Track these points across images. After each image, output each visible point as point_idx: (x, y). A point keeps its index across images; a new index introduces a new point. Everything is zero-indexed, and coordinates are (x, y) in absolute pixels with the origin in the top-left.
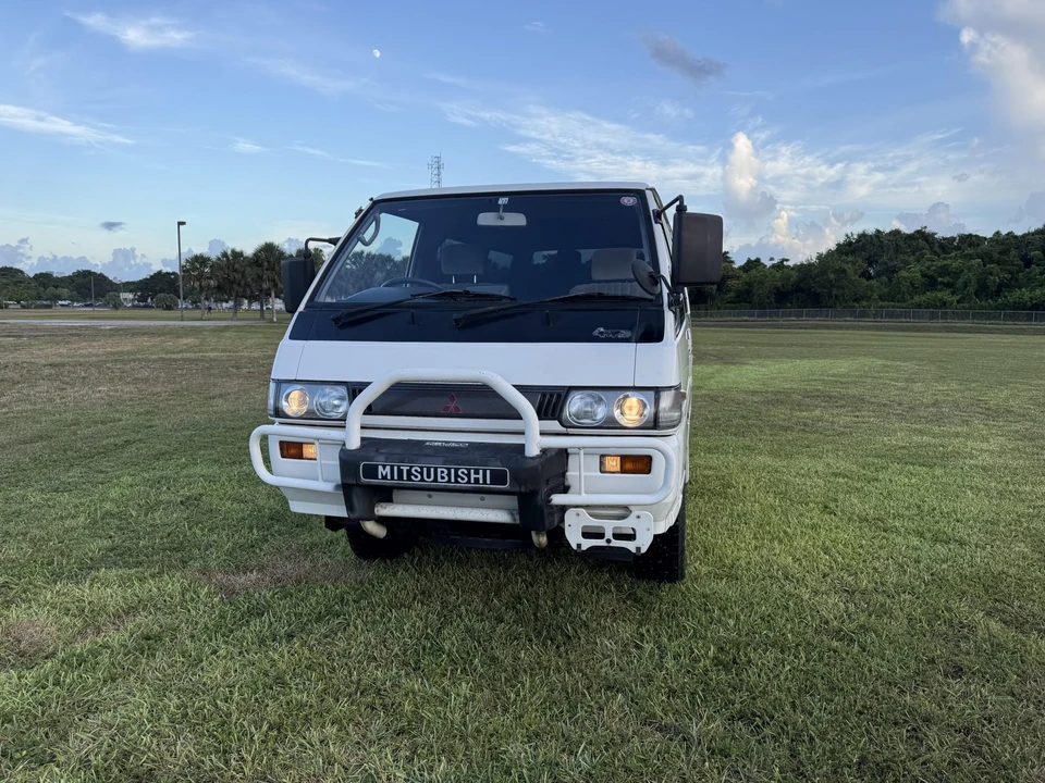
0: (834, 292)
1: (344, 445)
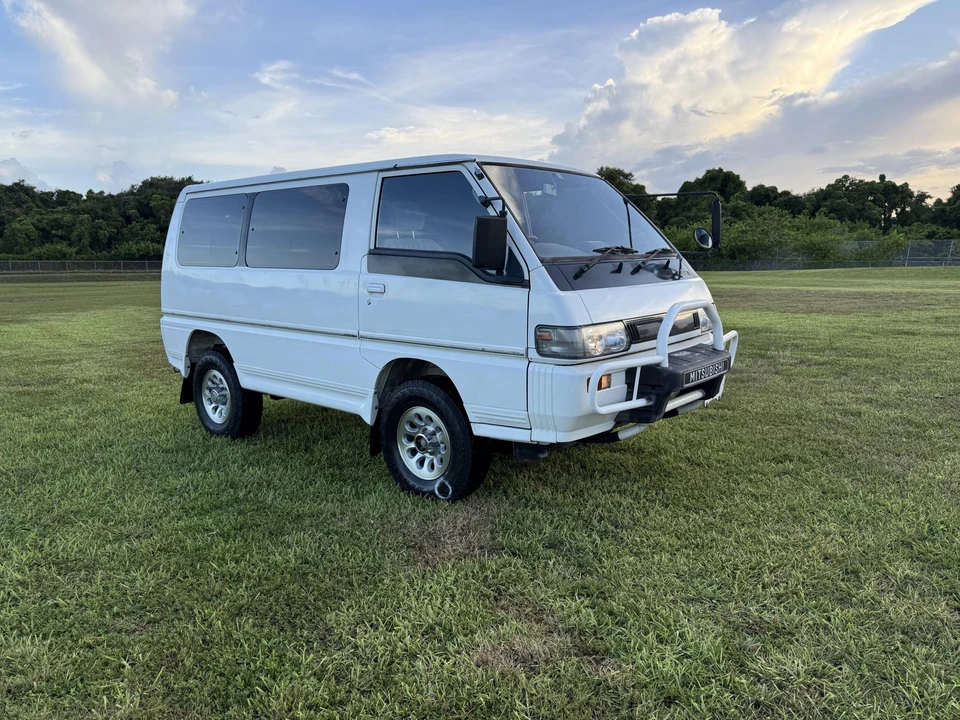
1: (658, 365)
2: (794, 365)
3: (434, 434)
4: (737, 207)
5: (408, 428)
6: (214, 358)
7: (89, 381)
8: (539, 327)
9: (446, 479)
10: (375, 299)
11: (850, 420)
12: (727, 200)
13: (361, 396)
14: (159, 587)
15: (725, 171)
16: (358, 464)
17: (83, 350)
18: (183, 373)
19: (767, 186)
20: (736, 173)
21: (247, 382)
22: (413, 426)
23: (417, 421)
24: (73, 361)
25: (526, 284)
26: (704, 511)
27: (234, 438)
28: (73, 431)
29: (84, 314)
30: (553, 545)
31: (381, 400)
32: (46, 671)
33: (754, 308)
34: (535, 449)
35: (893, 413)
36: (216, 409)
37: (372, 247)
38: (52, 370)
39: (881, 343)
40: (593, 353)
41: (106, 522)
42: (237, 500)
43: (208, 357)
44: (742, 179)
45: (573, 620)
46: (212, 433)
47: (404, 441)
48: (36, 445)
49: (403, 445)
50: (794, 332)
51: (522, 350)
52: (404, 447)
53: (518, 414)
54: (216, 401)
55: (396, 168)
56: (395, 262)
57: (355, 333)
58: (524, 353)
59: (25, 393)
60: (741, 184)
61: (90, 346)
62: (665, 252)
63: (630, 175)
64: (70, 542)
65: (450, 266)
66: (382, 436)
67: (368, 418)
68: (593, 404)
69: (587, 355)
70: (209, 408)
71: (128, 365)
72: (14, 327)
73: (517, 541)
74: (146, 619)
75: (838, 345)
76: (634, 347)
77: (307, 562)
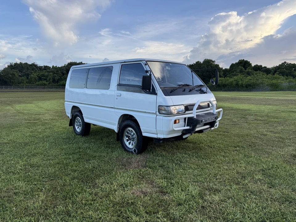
0: (12, 81)
1: (193, 117)
2: (253, 121)
3: (133, 135)
4: (249, 72)
5: (126, 133)
6: (78, 114)
7: (46, 120)
8: (159, 106)
9: (136, 148)
10: (118, 97)
11: (262, 137)
12: (246, 69)
13: (115, 125)
14: (55, 172)
15: (245, 60)
16: (115, 144)
17: (46, 111)
18: (70, 118)
19: (259, 65)
20: (249, 61)
21: (86, 120)
22: (128, 133)
23: (129, 132)
24: (43, 114)
25: (156, 94)
26: (207, 159)
27: (82, 136)
28: (40, 133)
29: (48, 101)
30: (161, 166)
31: (120, 126)
32: (24, 189)
33: (248, 103)
34: (159, 140)
35: (277, 135)
36: (78, 128)
37: (118, 83)
38: (37, 117)
39: (283, 114)
40: (174, 113)
41: (44, 156)
42: (80, 152)
43: (76, 113)
44: (250, 63)
45: (160, 185)
46: (77, 134)
47: (125, 137)
48: (30, 136)
49: (125, 138)
50: (257, 111)
51: (155, 112)
52: (125, 139)
53: (154, 130)
54: (78, 126)
55: (125, 62)
56: (124, 88)
57: (113, 107)
58: (155, 113)
59: (29, 123)
60: (250, 65)
61: (49, 110)
62: (201, 86)
63: (214, 61)
64: (34, 160)
65: (137, 89)
66: (120, 136)
67: (116, 131)
68: (173, 127)
69: (172, 114)
70: (76, 127)
71: (58, 116)
72: (29, 105)
73: (151, 165)
74: (50, 179)
75: (269, 115)
76: (187, 112)
77: (94, 168)
